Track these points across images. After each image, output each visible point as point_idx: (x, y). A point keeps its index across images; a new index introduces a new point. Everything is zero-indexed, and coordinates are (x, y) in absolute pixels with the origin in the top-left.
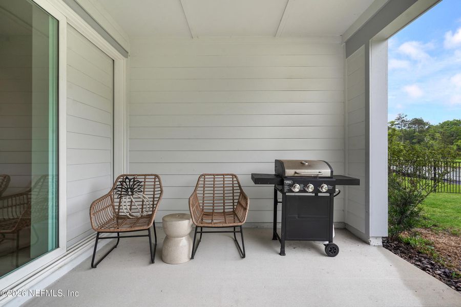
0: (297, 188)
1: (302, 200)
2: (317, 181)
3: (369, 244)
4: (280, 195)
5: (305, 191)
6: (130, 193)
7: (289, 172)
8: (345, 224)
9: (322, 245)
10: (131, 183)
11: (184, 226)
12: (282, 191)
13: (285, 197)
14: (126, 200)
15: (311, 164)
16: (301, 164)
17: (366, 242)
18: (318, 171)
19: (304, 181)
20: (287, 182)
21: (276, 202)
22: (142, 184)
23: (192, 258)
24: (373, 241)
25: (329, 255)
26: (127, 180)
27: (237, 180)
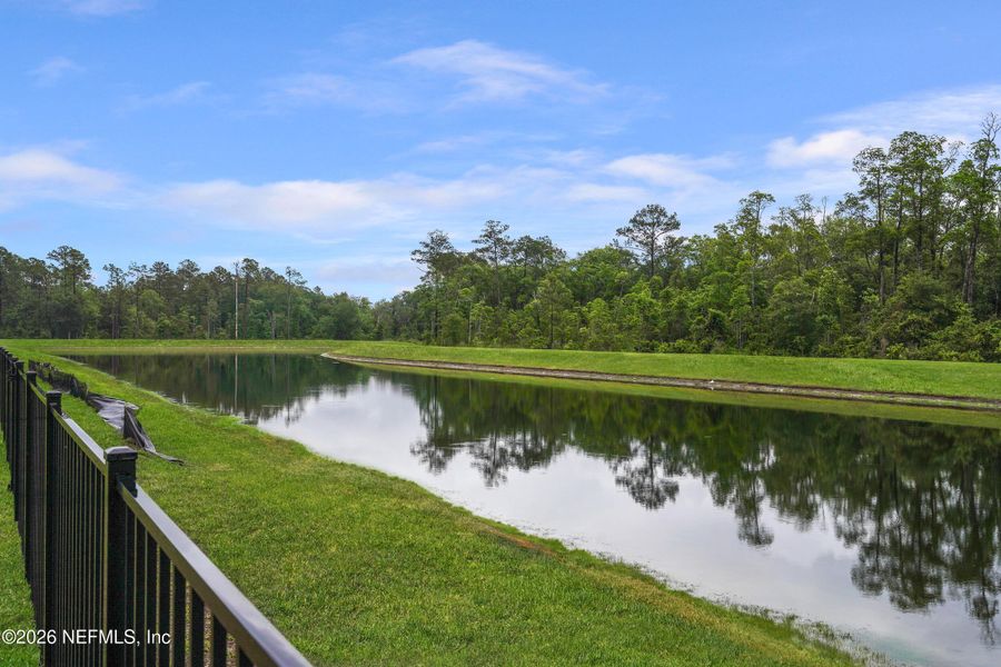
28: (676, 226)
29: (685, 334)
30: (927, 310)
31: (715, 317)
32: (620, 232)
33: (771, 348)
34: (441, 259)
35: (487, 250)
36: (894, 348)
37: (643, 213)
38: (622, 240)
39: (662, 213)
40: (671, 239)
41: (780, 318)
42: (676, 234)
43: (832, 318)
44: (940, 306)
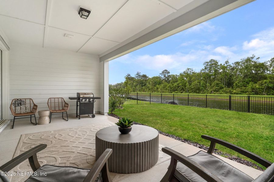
0: (84, 100)
1: (85, 104)
2: (89, 98)
3: (104, 115)
4: (78, 103)
5: (86, 101)
6: (20, 105)
7: (81, 96)
8: (100, 112)
9: (91, 115)
10: (20, 102)
11: (48, 113)
12: (79, 101)
13: (80, 103)
14: (18, 108)
15: (88, 94)
16: (85, 94)
17: (103, 115)
18: (89, 96)
19: (86, 98)
20: (81, 99)
21: (77, 106)
22: (25, 102)
23: (50, 123)
24: (105, 114)
25: (93, 118)
26: (18, 101)
27: (63, 99)
28: (169, 73)
29: (177, 90)
30: (218, 87)
31: (183, 88)
32: (160, 74)
33: (193, 92)
34: (129, 78)
35: (137, 77)
36: (214, 92)
37: (164, 71)
38: (160, 75)
39: (167, 71)
40: (168, 75)
41: (194, 88)
42: (169, 74)
43: (203, 88)
44: (220, 86)
